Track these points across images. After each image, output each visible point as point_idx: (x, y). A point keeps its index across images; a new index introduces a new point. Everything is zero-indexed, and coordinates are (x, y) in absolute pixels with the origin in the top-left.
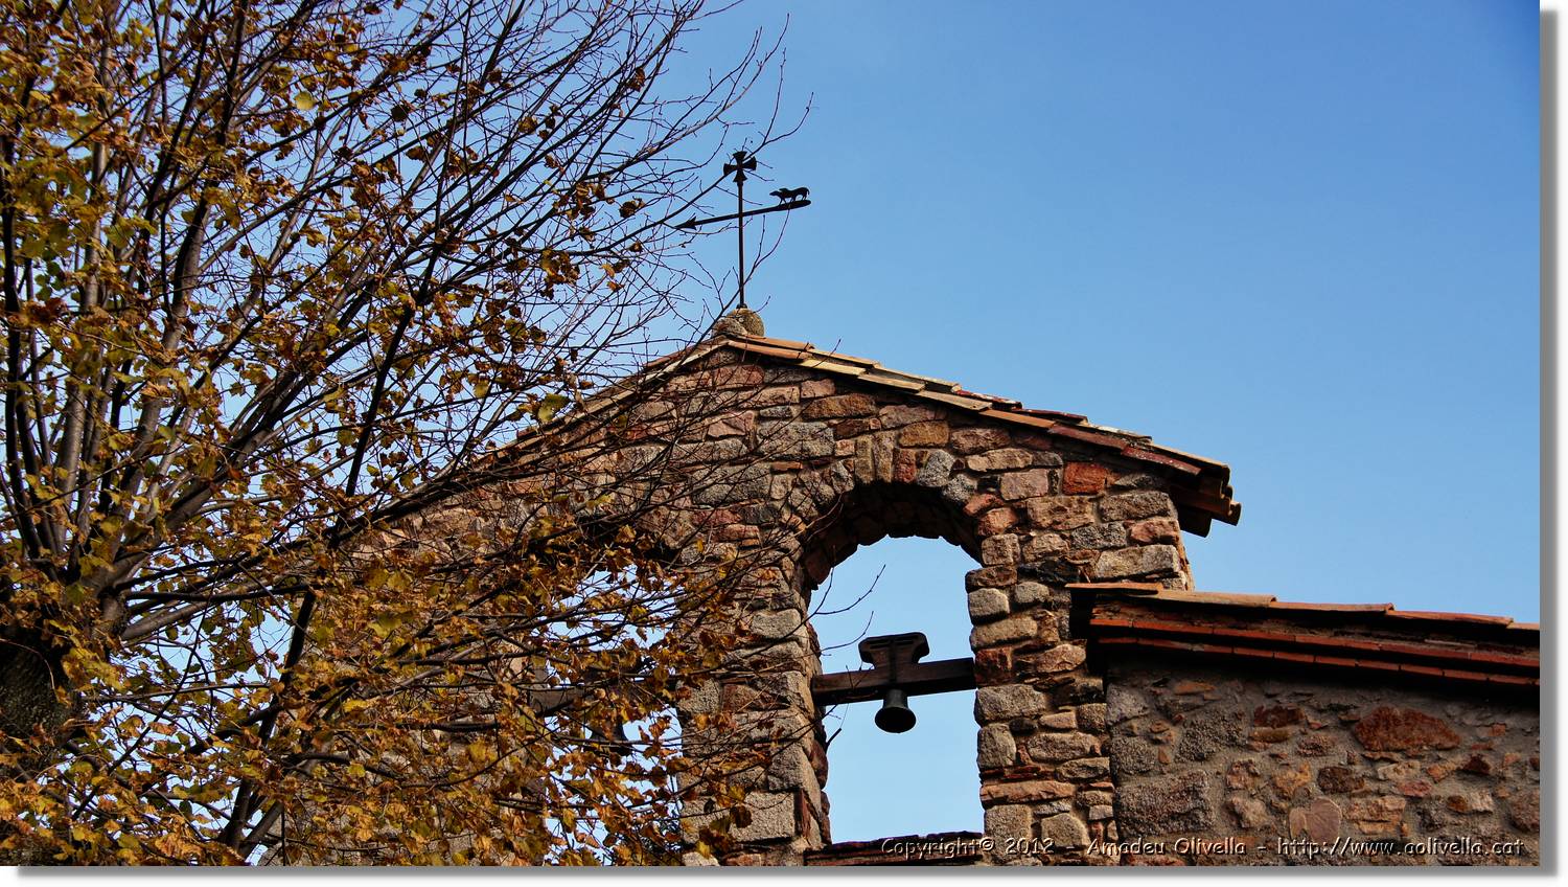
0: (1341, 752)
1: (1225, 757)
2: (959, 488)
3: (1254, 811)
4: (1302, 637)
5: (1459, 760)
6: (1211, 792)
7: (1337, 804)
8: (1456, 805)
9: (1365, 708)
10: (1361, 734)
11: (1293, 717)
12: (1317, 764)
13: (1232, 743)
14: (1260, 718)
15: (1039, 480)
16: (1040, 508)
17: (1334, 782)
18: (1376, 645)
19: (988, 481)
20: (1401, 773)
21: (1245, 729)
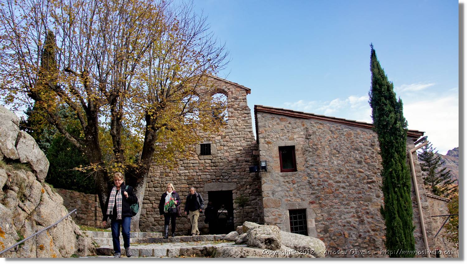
0: (278, 121)
1: (268, 121)
2: (226, 90)
3: (271, 126)
4: (276, 111)
5: (288, 122)
6: (267, 124)
7: (278, 126)
8: (288, 126)
9: (280, 117)
10: (280, 120)
11: (274, 118)
12: (276, 122)
13: (269, 120)
14: (271, 118)
15: (234, 89)
16: (234, 92)
17: (278, 124)
18: (282, 112)
19: (229, 89)
20: (284, 123)
21: (270, 119)
